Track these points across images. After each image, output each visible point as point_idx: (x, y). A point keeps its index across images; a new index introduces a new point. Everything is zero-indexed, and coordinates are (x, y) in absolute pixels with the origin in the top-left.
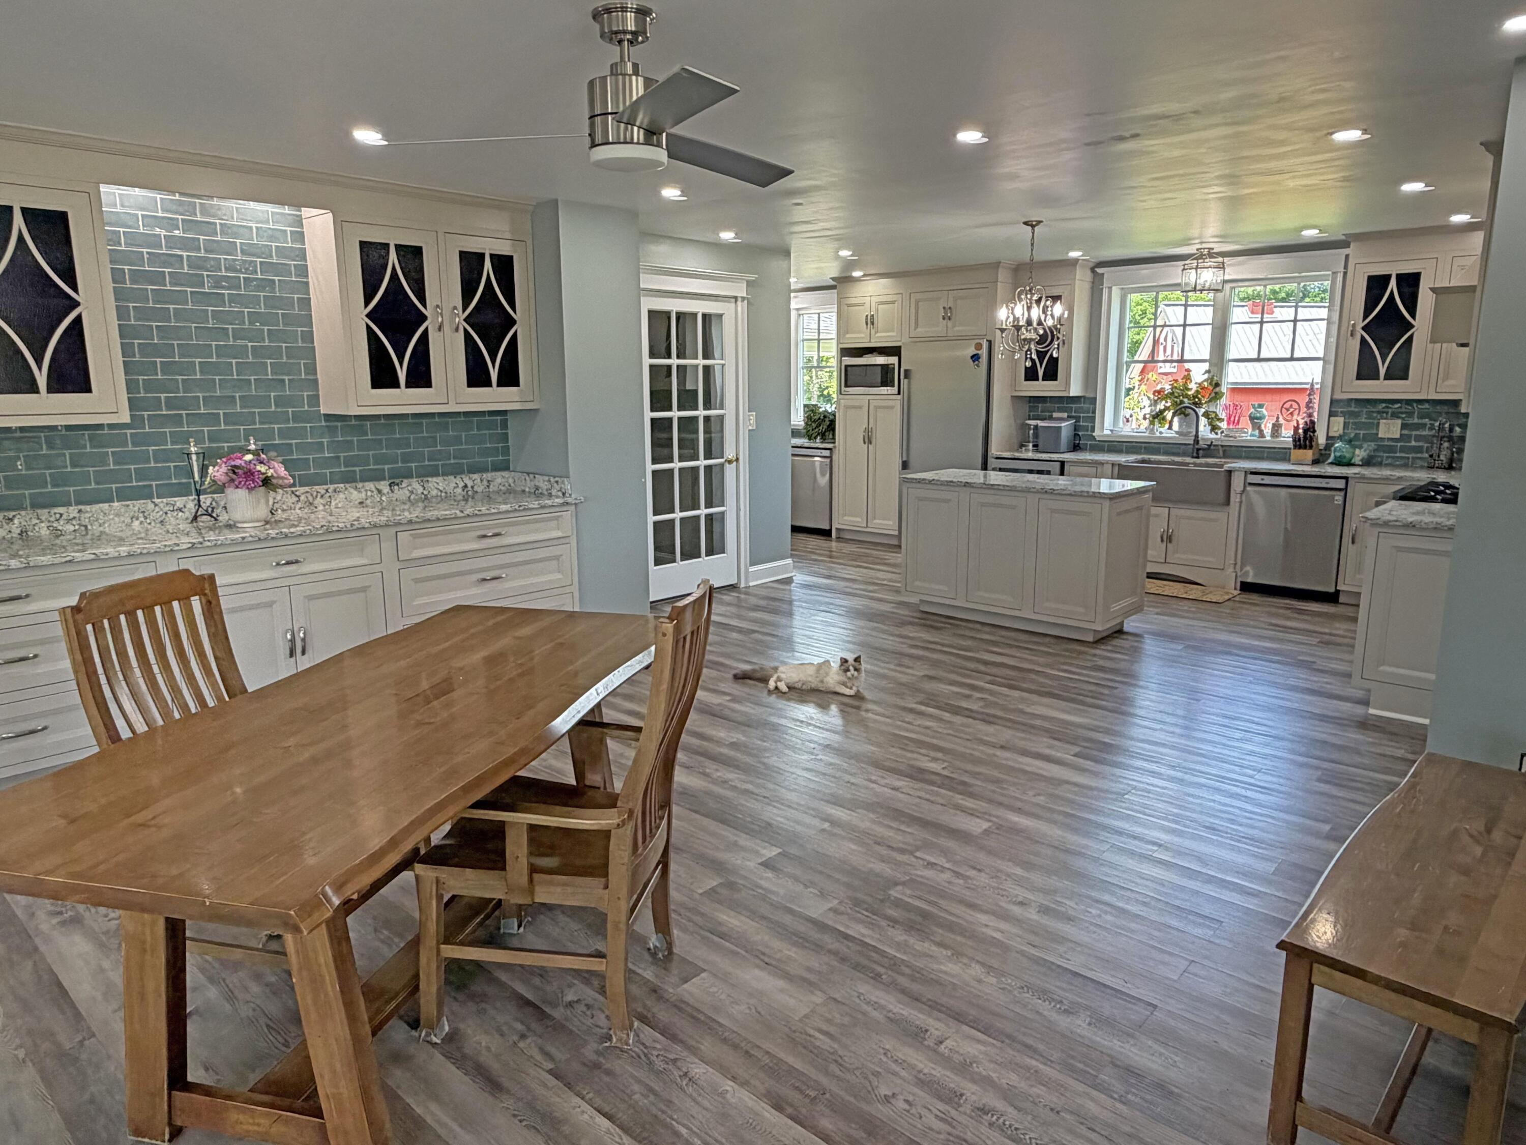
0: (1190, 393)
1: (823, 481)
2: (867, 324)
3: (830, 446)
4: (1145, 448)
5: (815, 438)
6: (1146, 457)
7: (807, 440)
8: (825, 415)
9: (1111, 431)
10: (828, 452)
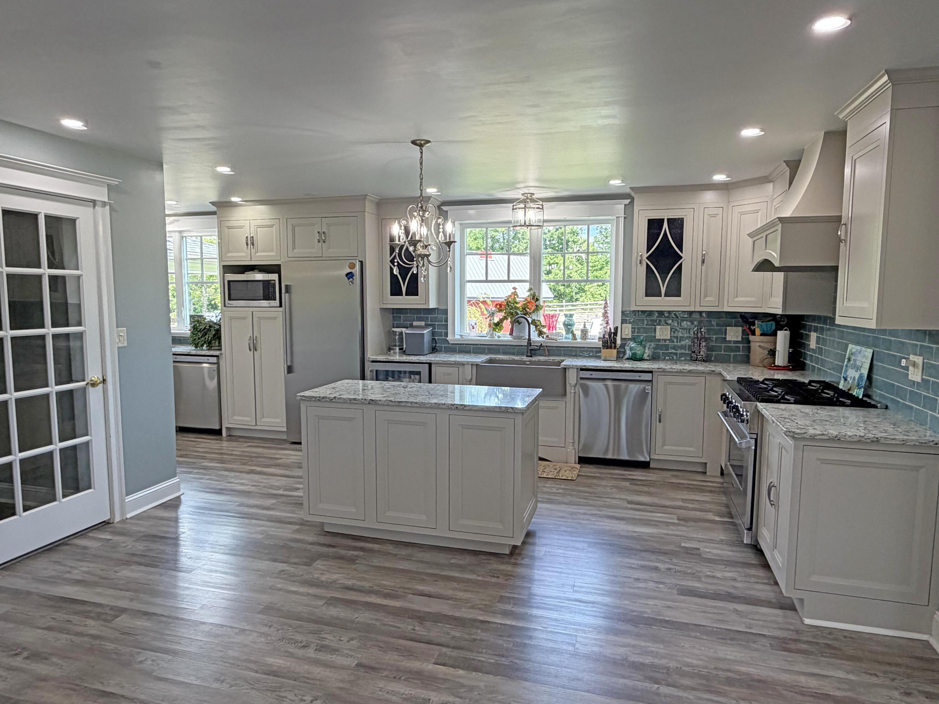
0: (518, 306)
1: (212, 384)
2: (247, 244)
3: (217, 353)
4: (488, 349)
5: (202, 345)
6: (493, 356)
7: (193, 348)
8: (211, 325)
9: (461, 336)
10: (215, 358)
